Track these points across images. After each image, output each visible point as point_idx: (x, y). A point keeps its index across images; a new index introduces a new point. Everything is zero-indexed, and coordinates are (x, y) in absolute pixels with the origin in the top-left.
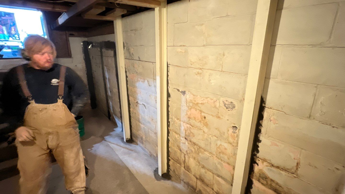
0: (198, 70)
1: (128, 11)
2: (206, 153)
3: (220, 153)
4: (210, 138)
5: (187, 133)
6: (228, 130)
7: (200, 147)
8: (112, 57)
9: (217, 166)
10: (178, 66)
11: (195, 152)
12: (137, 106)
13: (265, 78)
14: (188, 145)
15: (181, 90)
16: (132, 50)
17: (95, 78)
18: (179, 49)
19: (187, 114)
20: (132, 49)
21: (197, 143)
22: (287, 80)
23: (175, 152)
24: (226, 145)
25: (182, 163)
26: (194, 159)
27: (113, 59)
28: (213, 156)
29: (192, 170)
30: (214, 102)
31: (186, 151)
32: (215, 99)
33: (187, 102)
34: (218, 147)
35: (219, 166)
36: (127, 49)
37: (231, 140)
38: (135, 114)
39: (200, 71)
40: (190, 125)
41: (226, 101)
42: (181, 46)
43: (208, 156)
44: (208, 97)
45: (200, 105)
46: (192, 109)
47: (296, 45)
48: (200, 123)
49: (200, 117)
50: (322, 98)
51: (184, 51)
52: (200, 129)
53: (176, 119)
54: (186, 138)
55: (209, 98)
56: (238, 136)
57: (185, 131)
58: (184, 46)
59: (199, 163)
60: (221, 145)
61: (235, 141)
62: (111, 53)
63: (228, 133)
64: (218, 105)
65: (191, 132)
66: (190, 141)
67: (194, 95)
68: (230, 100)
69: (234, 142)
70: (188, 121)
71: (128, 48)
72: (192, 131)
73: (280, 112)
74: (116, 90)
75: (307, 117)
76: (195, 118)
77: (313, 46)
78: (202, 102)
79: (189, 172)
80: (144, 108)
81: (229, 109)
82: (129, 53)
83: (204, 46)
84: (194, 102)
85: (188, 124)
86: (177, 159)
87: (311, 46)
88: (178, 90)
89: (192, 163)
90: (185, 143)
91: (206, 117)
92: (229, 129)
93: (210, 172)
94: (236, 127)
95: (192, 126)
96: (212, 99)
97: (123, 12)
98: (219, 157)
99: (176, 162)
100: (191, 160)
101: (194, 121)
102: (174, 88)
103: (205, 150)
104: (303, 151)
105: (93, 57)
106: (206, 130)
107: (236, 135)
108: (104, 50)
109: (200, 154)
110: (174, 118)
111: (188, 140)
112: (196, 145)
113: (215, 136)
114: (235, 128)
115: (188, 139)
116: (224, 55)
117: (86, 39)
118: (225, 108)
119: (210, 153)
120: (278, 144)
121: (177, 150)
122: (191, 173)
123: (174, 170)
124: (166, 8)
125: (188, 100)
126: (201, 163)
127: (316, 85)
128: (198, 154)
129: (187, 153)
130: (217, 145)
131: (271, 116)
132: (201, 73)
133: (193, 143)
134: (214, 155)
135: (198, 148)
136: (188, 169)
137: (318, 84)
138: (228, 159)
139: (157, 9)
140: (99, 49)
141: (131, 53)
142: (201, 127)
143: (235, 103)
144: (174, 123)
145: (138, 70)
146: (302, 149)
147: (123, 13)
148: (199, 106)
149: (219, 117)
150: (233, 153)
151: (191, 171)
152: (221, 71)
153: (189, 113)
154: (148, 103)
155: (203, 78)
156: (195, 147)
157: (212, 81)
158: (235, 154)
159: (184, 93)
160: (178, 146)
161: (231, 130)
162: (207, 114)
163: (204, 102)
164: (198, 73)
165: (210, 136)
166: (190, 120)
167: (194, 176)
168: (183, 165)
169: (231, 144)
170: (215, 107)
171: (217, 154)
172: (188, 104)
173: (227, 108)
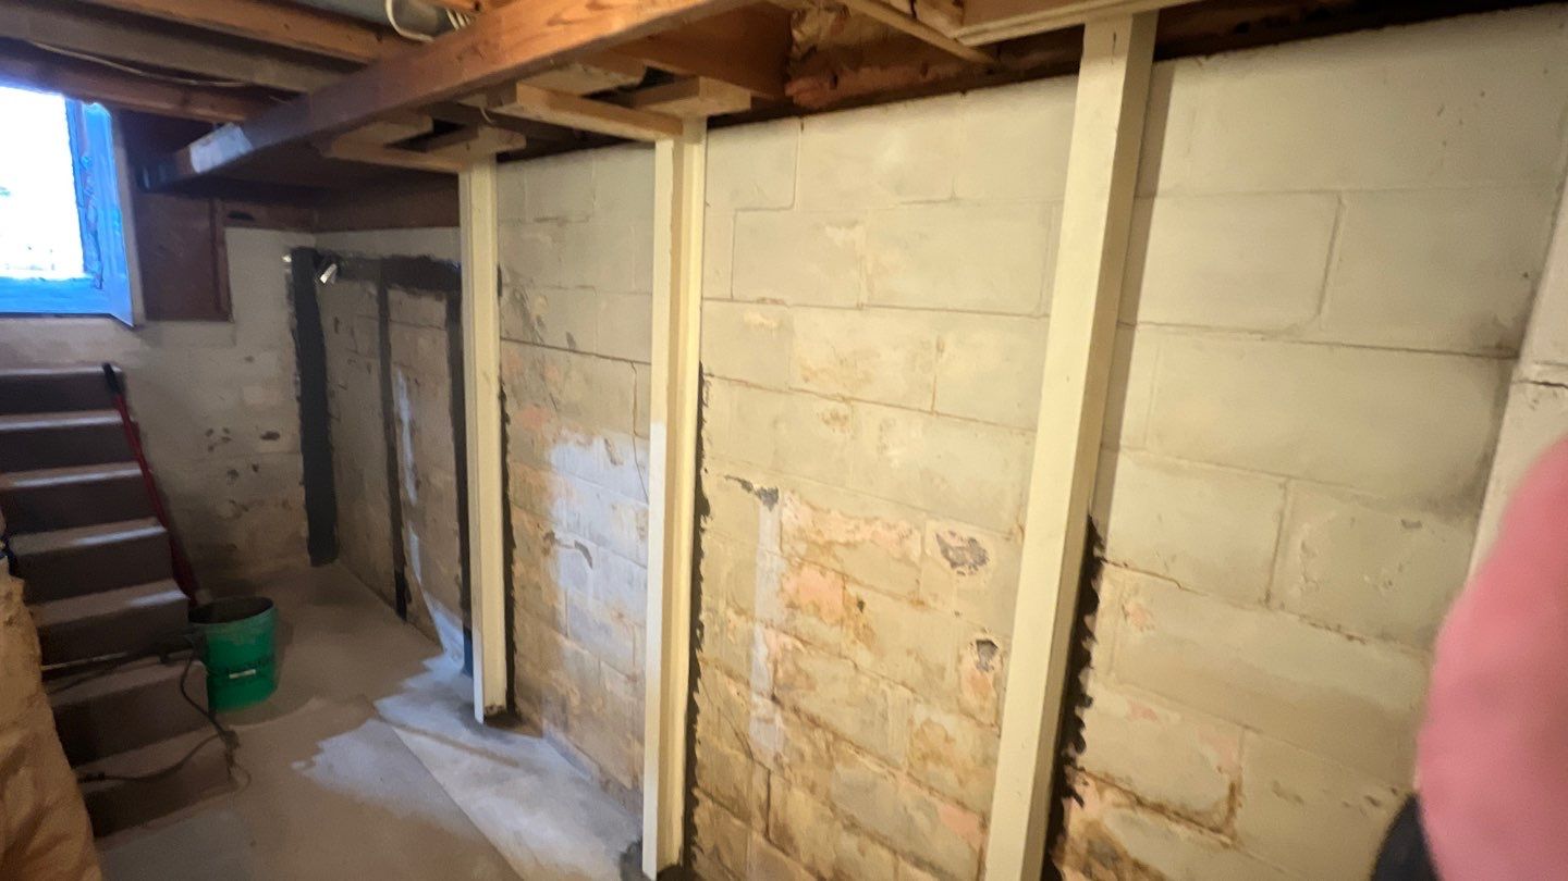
0: (832, 405)
1: (528, 140)
2: (867, 762)
3: (924, 757)
4: (883, 692)
5: (780, 674)
6: (960, 659)
7: (836, 736)
8: (439, 328)
9: (911, 819)
10: (747, 384)
11: (817, 759)
12: (546, 552)
13: (1101, 445)
14: (783, 726)
15: (756, 487)
16: (537, 306)
17: (339, 420)
18: (754, 315)
19: (782, 590)
20: (541, 300)
21: (824, 716)
22: (1179, 457)
23: (725, 761)
24: (950, 723)
25: (757, 813)
26: (812, 789)
27: (443, 338)
28: (894, 771)
29: (801, 842)
30: (902, 538)
31: (777, 758)
32: (904, 526)
33: (785, 537)
34: (917, 735)
35: (920, 819)
36: (513, 297)
37: (971, 699)
38: (538, 588)
39: (843, 409)
40: (796, 637)
41: (948, 536)
42: (762, 301)
43: (874, 773)
44: (876, 518)
45: (840, 551)
46: (806, 569)
47: (1208, 328)
48: (838, 628)
49: (840, 603)
50: (1306, 526)
51: (775, 325)
52: (840, 655)
53: (731, 614)
54: (774, 698)
55: (878, 523)
56: (1000, 683)
57: (770, 666)
58: (775, 302)
59: (833, 808)
60: (928, 722)
61: (988, 705)
62: (437, 309)
63: (957, 670)
64: (915, 554)
65: (799, 670)
66: (796, 711)
67: (814, 508)
68: (966, 531)
69: (982, 709)
70: (787, 621)
71: (518, 296)
72: (804, 664)
73: (1159, 580)
74: (445, 479)
75: (1260, 601)
76: (818, 609)
77: (1268, 334)
78: (851, 538)
79: (787, 854)
80: (585, 561)
81: (960, 569)
82: (525, 315)
83: (860, 307)
84: (813, 536)
85: (785, 632)
86: (733, 794)
87: (1260, 336)
88: (746, 486)
89: (800, 810)
90: (769, 721)
91: (865, 601)
92: (962, 652)
93: (882, 844)
94: (992, 644)
95: (804, 642)
96: (889, 527)
97: (509, 142)
98: (922, 779)
99: (728, 809)
100: (799, 795)
101: (813, 621)
102: (728, 477)
103: (859, 749)
104: (1250, 735)
105: (337, 322)
106: (864, 657)
107: (990, 677)
108: (395, 295)
109: (839, 767)
110: (722, 606)
111: (786, 708)
112: (818, 726)
113: (904, 684)
114: (986, 648)
115: (788, 704)
116: (940, 349)
117: (308, 240)
118: (947, 564)
119: (884, 760)
120: (1156, 709)
121: (735, 752)
122: (799, 860)
123: (716, 849)
124: (704, 142)
125: (788, 528)
126: (840, 805)
127: (1282, 480)
128: (831, 767)
129: (781, 767)
130: (911, 722)
131: (1125, 595)
132: (846, 418)
133: (804, 719)
134: (898, 768)
135: (830, 737)
136: (780, 837)
137: (1290, 477)
138: (961, 782)
139: (665, 147)
140: (373, 290)
141: (534, 318)
142: (844, 645)
143: (985, 542)
144: (721, 631)
145: (560, 392)
146: (1247, 727)
147: (504, 148)
148: (835, 557)
149: (920, 603)
150: (979, 757)
151: (796, 850)
152: (931, 413)
153: (790, 586)
154: (601, 541)
155: (853, 438)
156: (818, 734)
157: (893, 452)
158: (989, 761)
159: (770, 497)
160: (737, 734)
161: (971, 658)
162: (870, 587)
163: (858, 537)
164: (835, 417)
165: (883, 685)
166: (793, 614)
167: (811, 869)
168: (758, 823)
169: (970, 715)
170: (905, 559)
171: (911, 765)
172: (787, 548)
173: (954, 565)
